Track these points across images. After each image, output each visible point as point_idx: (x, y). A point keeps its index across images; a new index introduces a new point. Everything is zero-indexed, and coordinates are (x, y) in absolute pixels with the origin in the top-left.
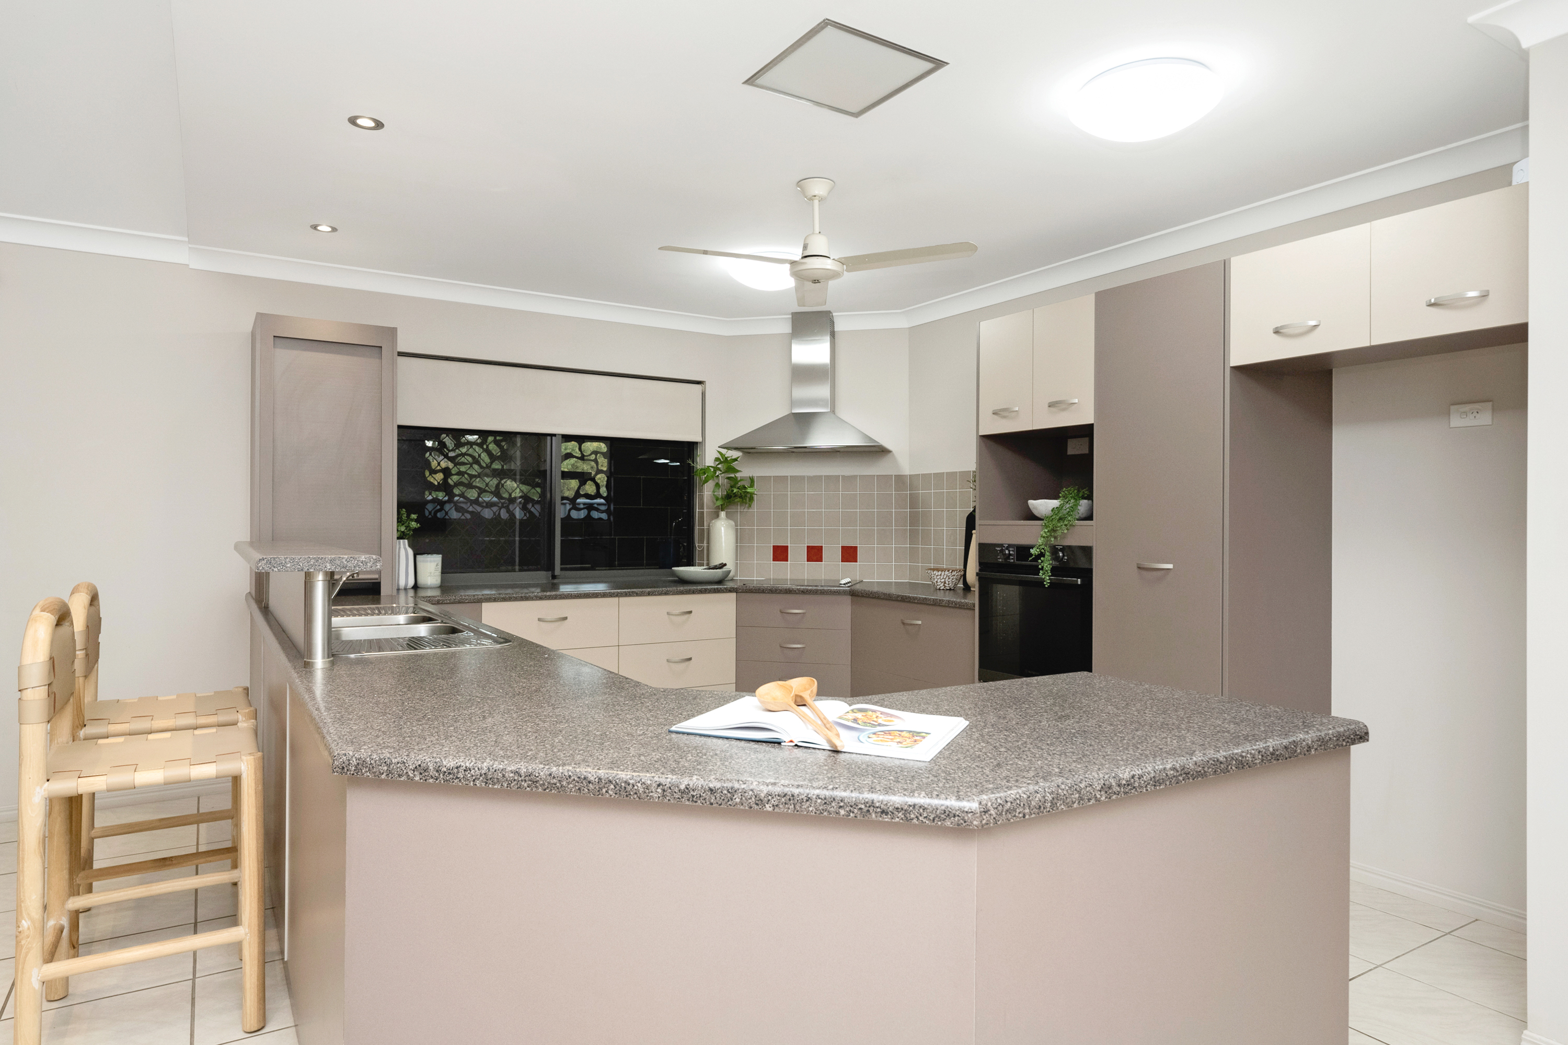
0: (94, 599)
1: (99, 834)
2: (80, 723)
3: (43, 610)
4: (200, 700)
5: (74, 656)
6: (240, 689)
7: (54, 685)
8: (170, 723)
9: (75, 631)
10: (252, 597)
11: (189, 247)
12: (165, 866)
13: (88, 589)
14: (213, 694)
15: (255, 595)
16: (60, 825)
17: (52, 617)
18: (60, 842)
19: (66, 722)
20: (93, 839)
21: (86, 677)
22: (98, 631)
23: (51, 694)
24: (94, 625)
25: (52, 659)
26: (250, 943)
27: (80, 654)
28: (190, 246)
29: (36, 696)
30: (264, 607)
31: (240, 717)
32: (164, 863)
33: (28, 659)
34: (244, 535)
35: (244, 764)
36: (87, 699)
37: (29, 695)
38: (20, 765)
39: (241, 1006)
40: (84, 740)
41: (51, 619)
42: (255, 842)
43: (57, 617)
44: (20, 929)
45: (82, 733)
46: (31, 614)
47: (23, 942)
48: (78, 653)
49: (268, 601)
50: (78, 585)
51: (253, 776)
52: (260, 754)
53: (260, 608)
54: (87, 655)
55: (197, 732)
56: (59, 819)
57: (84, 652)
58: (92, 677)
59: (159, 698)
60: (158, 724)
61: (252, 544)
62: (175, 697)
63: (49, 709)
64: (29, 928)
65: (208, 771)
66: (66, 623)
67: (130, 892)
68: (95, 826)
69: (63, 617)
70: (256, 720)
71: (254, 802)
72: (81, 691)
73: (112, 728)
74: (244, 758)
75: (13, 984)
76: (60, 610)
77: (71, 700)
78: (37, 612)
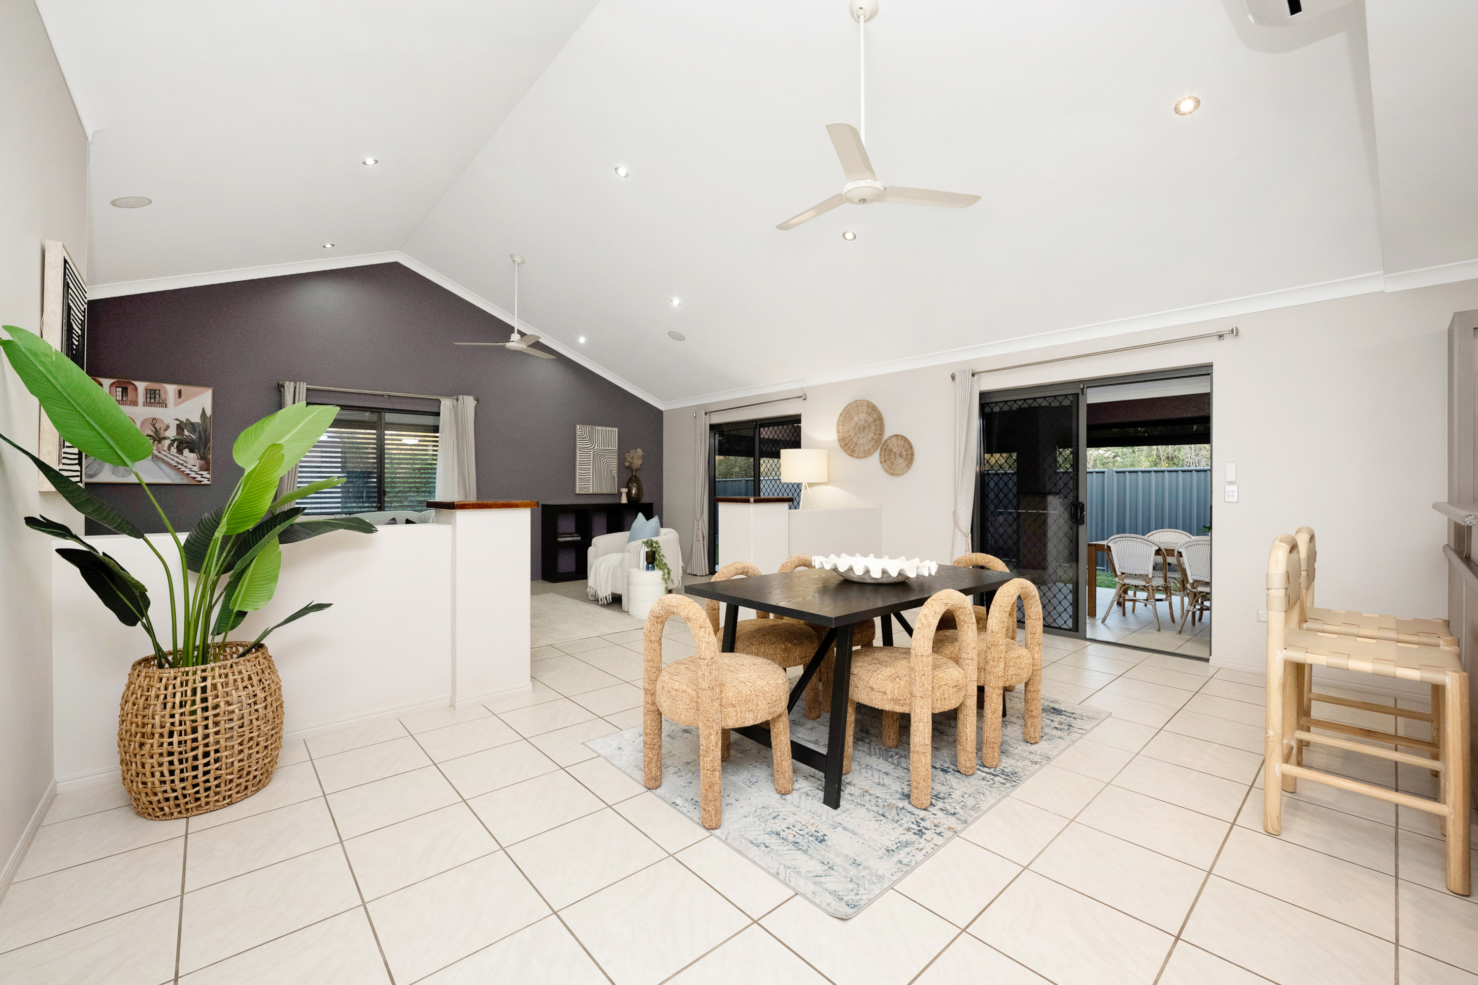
0: (1312, 538)
1: (1316, 698)
2: (1303, 619)
3: (1281, 541)
4: (1399, 622)
5: (1301, 574)
6: (1441, 621)
7: (1289, 589)
8: (1375, 633)
9: (1301, 557)
10: (1451, 548)
11: (1385, 278)
12: (1370, 736)
13: (1308, 531)
14: (1412, 619)
15: (1455, 545)
16: (1291, 682)
17: (1287, 546)
18: (1291, 692)
19: (1295, 616)
20: (1311, 699)
21: (1307, 589)
22: (1315, 561)
23: (1288, 596)
24: (1312, 556)
25: (1287, 573)
26: (1454, 822)
27: (1304, 573)
28: (1385, 276)
29: (1278, 594)
30: (1466, 557)
31: (1442, 642)
32: (1369, 734)
33: (1272, 571)
34: (1442, 496)
35: (1448, 677)
36: (1308, 604)
37: (1273, 592)
38: (1268, 635)
39: (1445, 869)
40: (1307, 630)
41: (1288, 548)
42: (1460, 743)
43: (1290, 547)
44: (1268, 735)
45: (1305, 625)
46: (1273, 543)
47: (1270, 744)
48: (1302, 572)
49: (1470, 553)
50: (1301, 528)
51: (1458, 690)
52: (1465, 674)
53: (1461, 558)
54: (1308, 575)
55: (1399, 644)
56: (1290, 677)
57: (1306, 572)
58: (1311, 588)
59: (1363, 614)
60: (1363, 632)
61: (1450, 502)
62: (1377, 616)
63: (1286, 604)
64: (1273, 737)
65: (1415, 675)
66: (1295, 552)
67: (1341, 743)
68: (1312, 691)
69: (1294, 548)
70: (1459, 646)
71: (1459, 710)
72: (1304, 599)
73: (1327, 627)
74: (1448, 672)
75: (1264, 761)
76: (1292, 543)
77: (1298, 602)
78: (1277, 542)
